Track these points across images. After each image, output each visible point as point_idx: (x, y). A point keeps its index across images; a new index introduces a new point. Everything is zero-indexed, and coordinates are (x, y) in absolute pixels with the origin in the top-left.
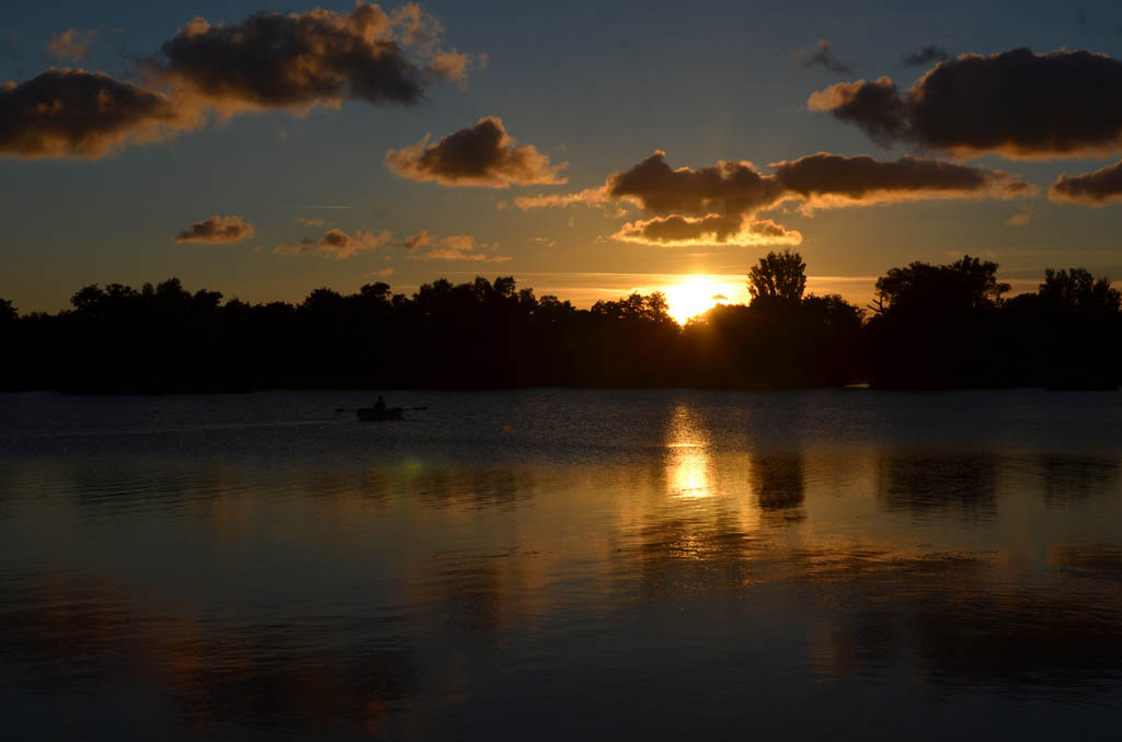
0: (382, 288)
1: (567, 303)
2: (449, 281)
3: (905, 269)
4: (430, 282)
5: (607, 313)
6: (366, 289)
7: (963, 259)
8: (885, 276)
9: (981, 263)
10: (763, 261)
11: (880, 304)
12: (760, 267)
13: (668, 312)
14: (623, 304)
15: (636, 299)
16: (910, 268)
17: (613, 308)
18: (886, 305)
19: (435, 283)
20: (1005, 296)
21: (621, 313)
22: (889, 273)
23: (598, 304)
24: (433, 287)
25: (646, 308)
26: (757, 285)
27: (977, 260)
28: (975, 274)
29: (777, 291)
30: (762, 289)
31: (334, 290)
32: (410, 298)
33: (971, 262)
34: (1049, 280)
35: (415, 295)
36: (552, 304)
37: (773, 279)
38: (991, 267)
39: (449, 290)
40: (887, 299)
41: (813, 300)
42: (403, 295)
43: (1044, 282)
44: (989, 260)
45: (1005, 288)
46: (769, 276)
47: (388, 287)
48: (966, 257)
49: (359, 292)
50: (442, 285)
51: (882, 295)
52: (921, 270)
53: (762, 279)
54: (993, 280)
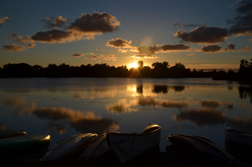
8: (153, 64)
11: (152, 67)
13: (127, 68)
15: (123, 66)
21: (121, 68)
27: (166, 62)
34: (176, 64)
35: (94, 65)
39: (98, 65)
47: (91, 65)
49: (87, 65)
54: (168, 64)
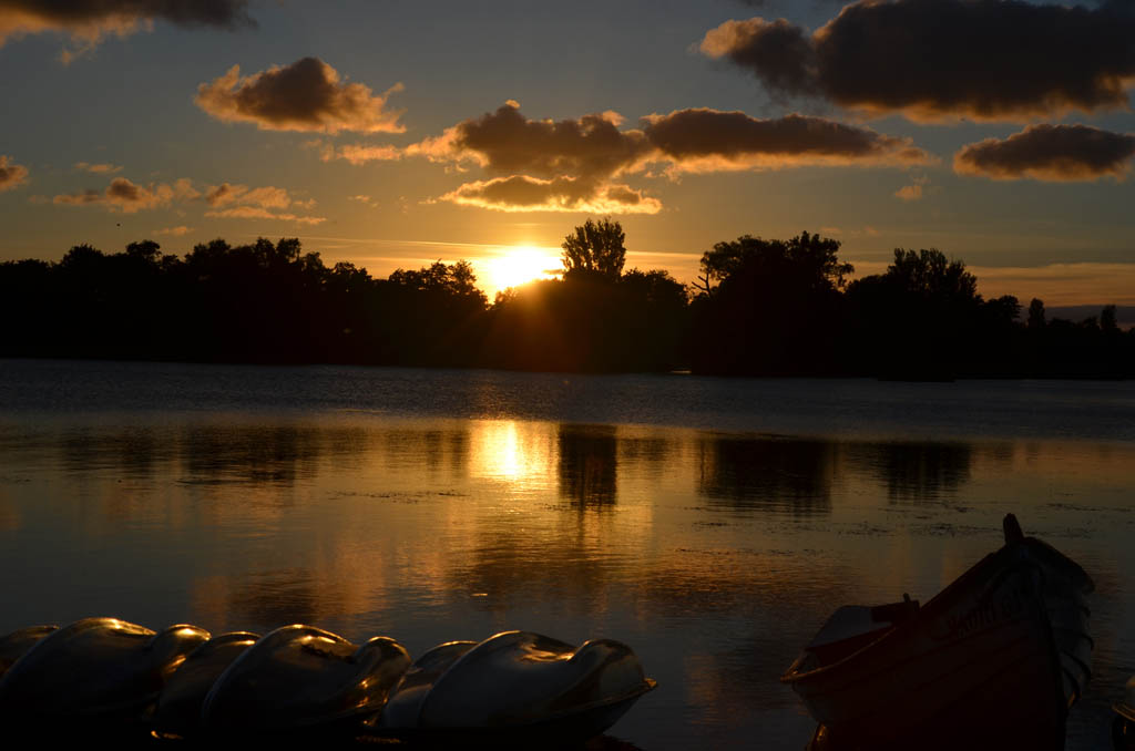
0: (151, 247)
1: (364, 271)
2: (227, 243)
3: (733, 243)
4: (205, 242)
5: (405, 283)
6: (132, 247)
7: (801, 236)
8: (713, 252)
9: (821, 240)
10: (580, 231)
11: (707, 282)
12: (576, 236)
13: (475, 285)
14: (425, 273)
16: (739, 242)
17: (413, 278)
18: (714, 283)
19: (211, 243)
20: (849, 278)
21: (422, 284)
22: (715, 247)
23: (397, 272)
24: (208, 247)
25: (450, 280)
26: (573, 255)
27: (817, 236)
28: (814, 253)
29: (594, 264)
30: (578, 262)
31: (96, 247)
32: (182, 259)
33: (811, 238)
34: (899, 261)
35: (187, 256)
36: (349, 271)
37: (591, 251)
38: (833, 246)
39: (227, 251)
40: (713, 276)
41: (635, 277)
42: (174, 256)
43: (893, 264)
44: (829, 238)
45: (848, 269)
46: (586, 247)
47: (158, 247)
48: (805, 232)
49: (124, 251)
50: (219, 246)
51: (708, 271)
52: (750, 245)
53: (578, 250)
54: (834, 259)
